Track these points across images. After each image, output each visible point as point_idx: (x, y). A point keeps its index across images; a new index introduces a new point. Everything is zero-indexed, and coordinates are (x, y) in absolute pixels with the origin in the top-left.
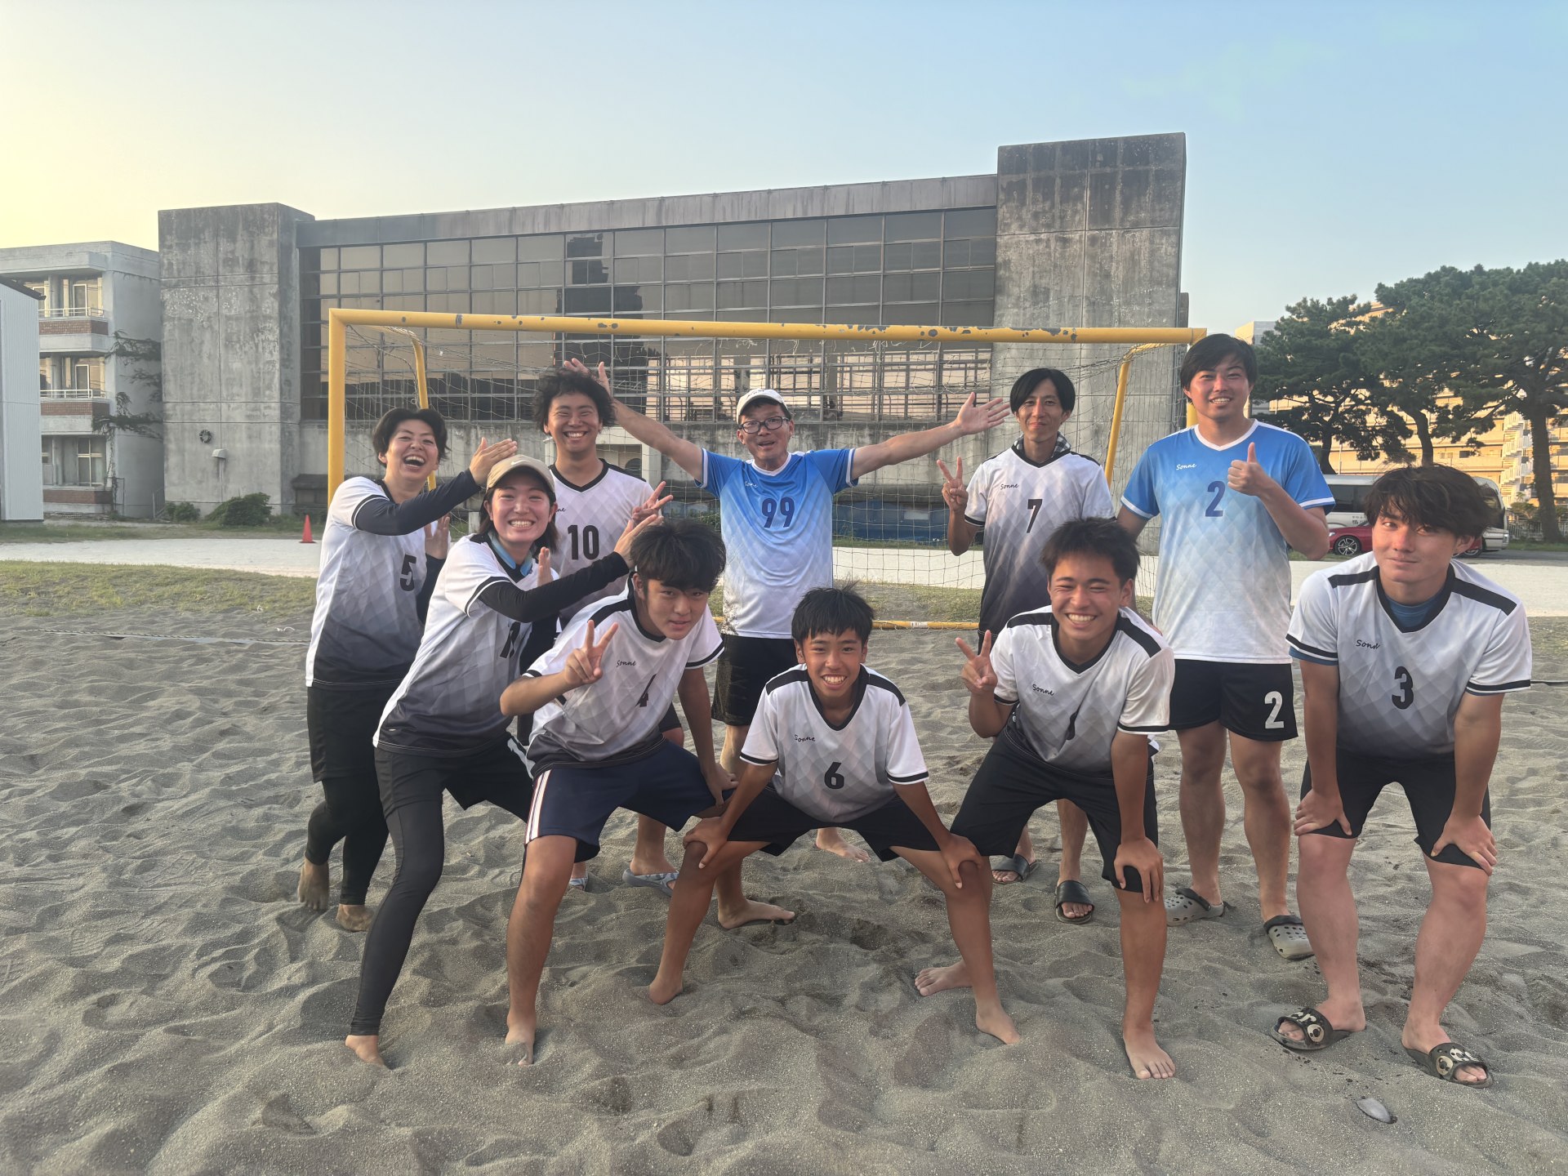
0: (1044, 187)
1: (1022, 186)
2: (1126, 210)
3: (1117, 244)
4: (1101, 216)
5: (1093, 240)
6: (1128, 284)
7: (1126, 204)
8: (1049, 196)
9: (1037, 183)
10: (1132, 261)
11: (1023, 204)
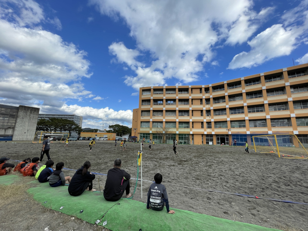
0: (25, 109)
1: (22, 109)
2: (33, 113)
3: (32, 115)
4: (31, 113)
5: (30, 115)
6: (33, 119)
7: (34, 112)
8: (25, 110)
9: (24, 109)
10: (34, 117)
11: (22, 110)
